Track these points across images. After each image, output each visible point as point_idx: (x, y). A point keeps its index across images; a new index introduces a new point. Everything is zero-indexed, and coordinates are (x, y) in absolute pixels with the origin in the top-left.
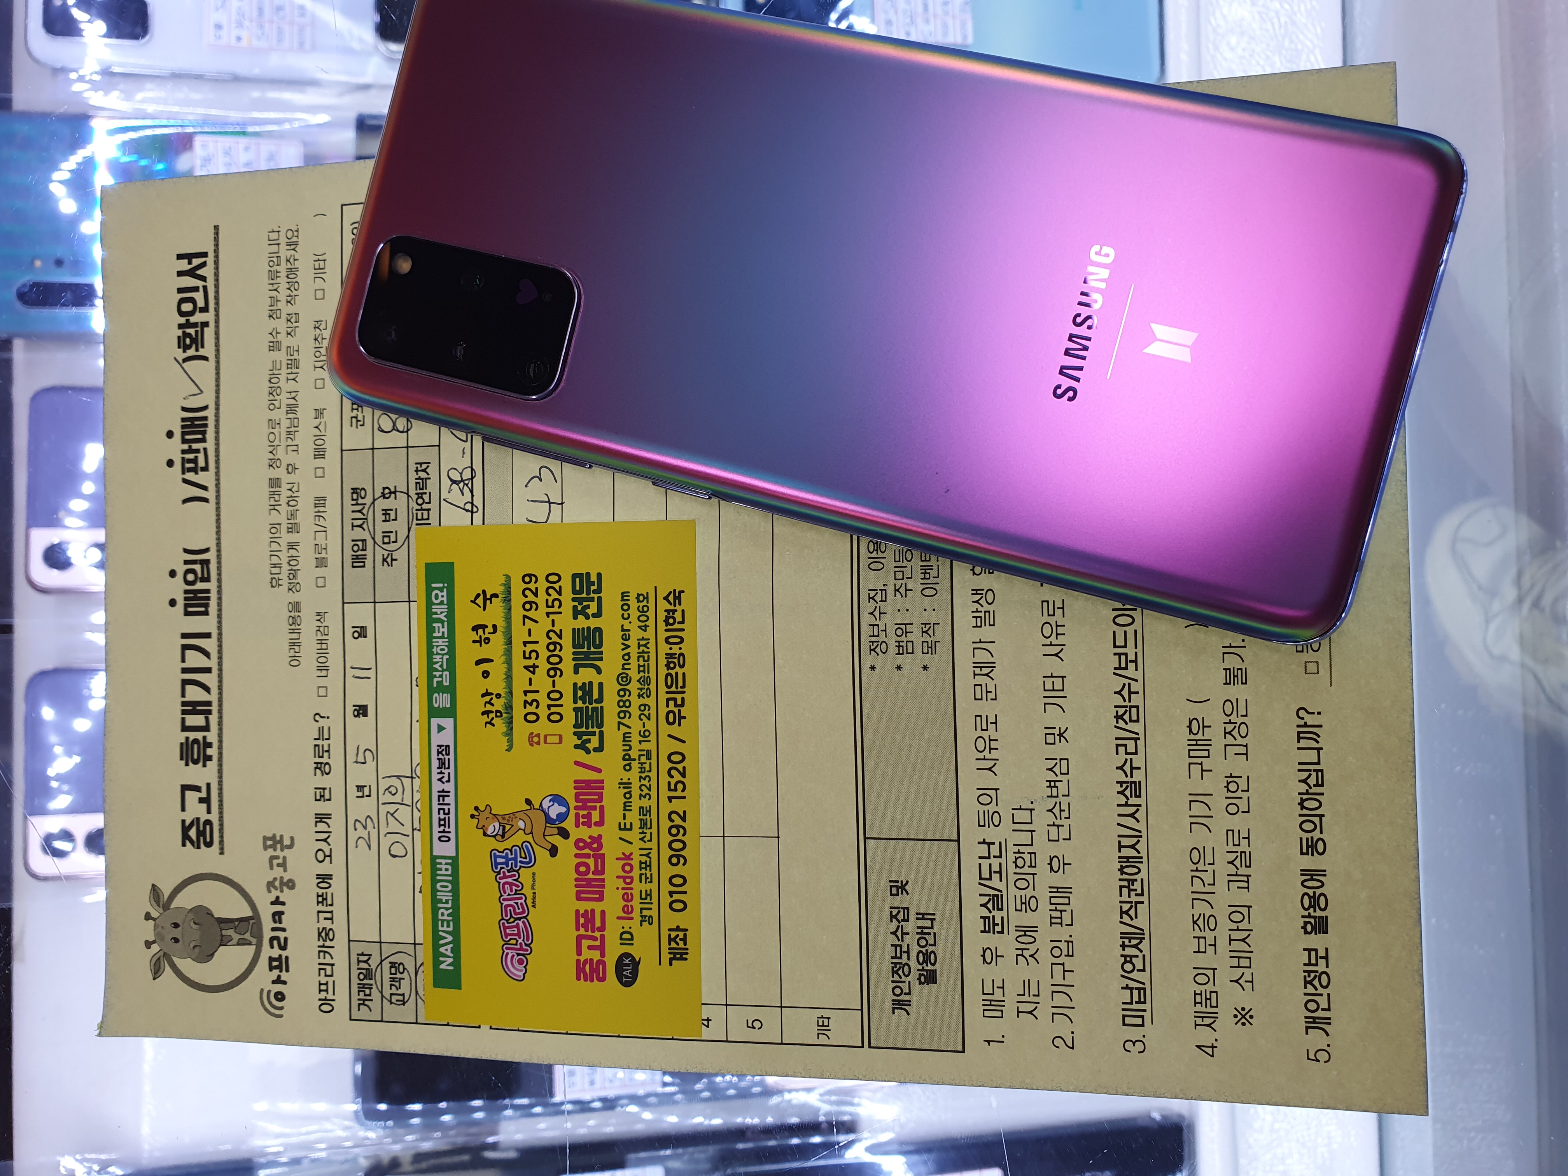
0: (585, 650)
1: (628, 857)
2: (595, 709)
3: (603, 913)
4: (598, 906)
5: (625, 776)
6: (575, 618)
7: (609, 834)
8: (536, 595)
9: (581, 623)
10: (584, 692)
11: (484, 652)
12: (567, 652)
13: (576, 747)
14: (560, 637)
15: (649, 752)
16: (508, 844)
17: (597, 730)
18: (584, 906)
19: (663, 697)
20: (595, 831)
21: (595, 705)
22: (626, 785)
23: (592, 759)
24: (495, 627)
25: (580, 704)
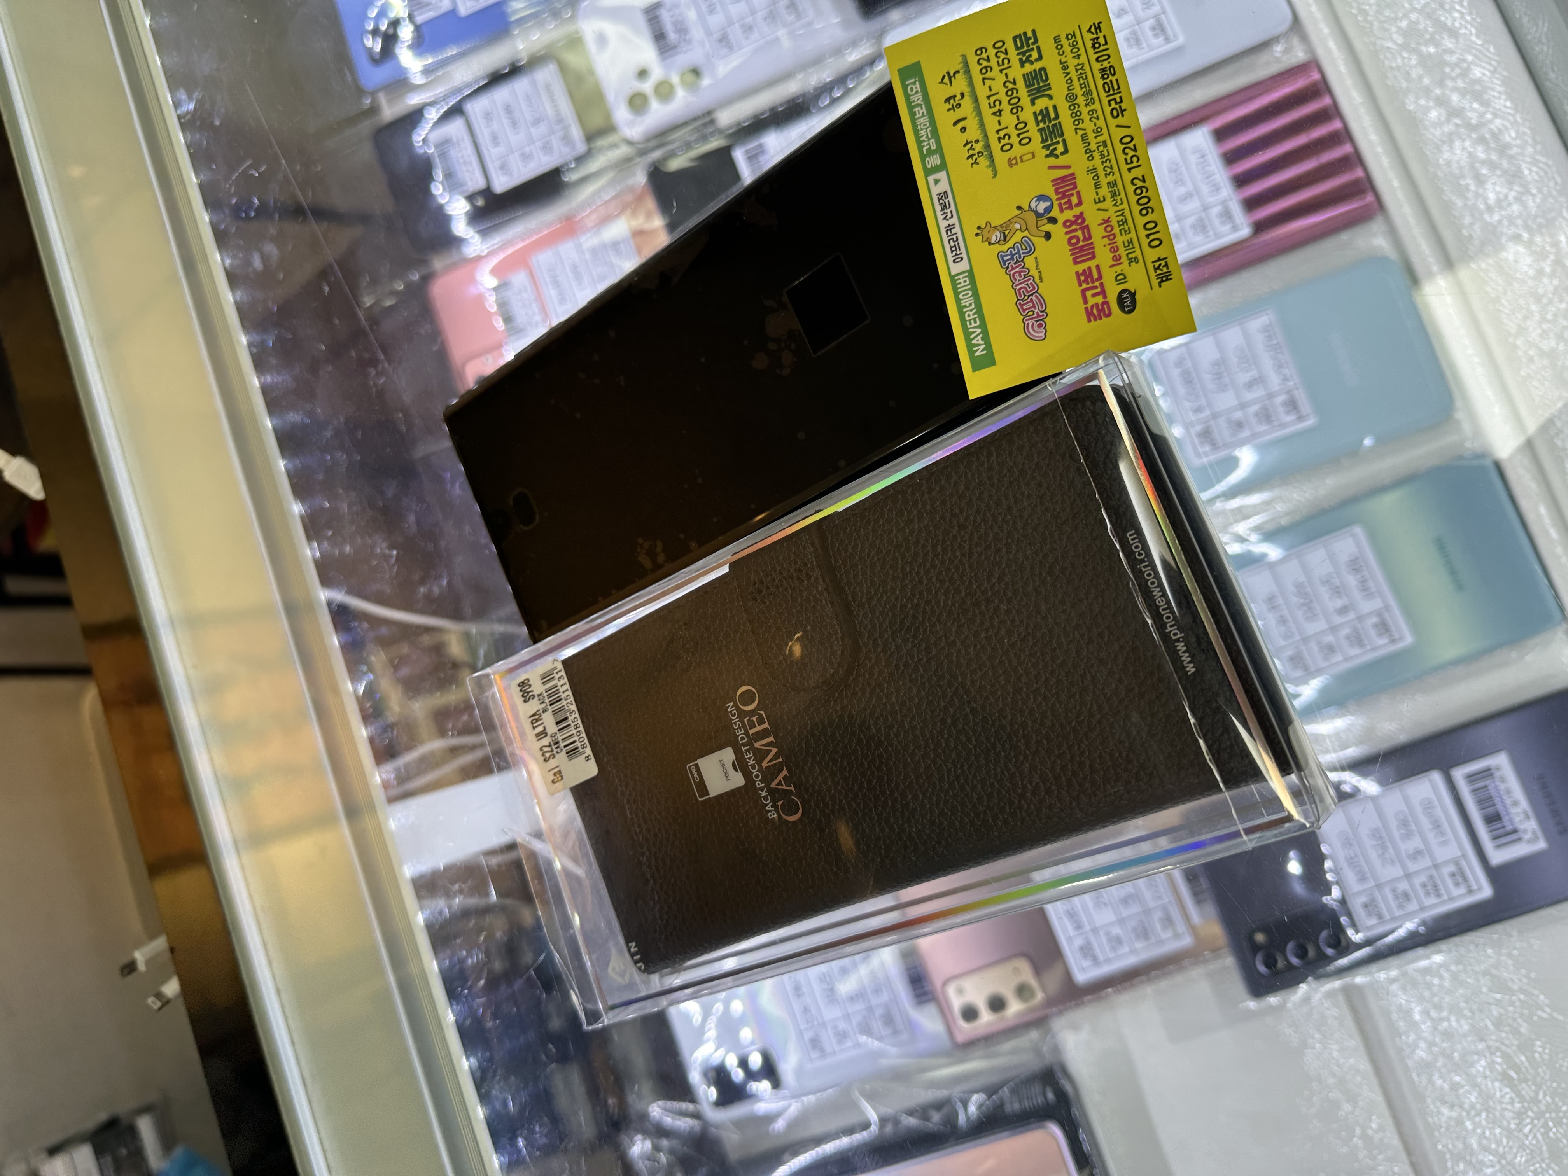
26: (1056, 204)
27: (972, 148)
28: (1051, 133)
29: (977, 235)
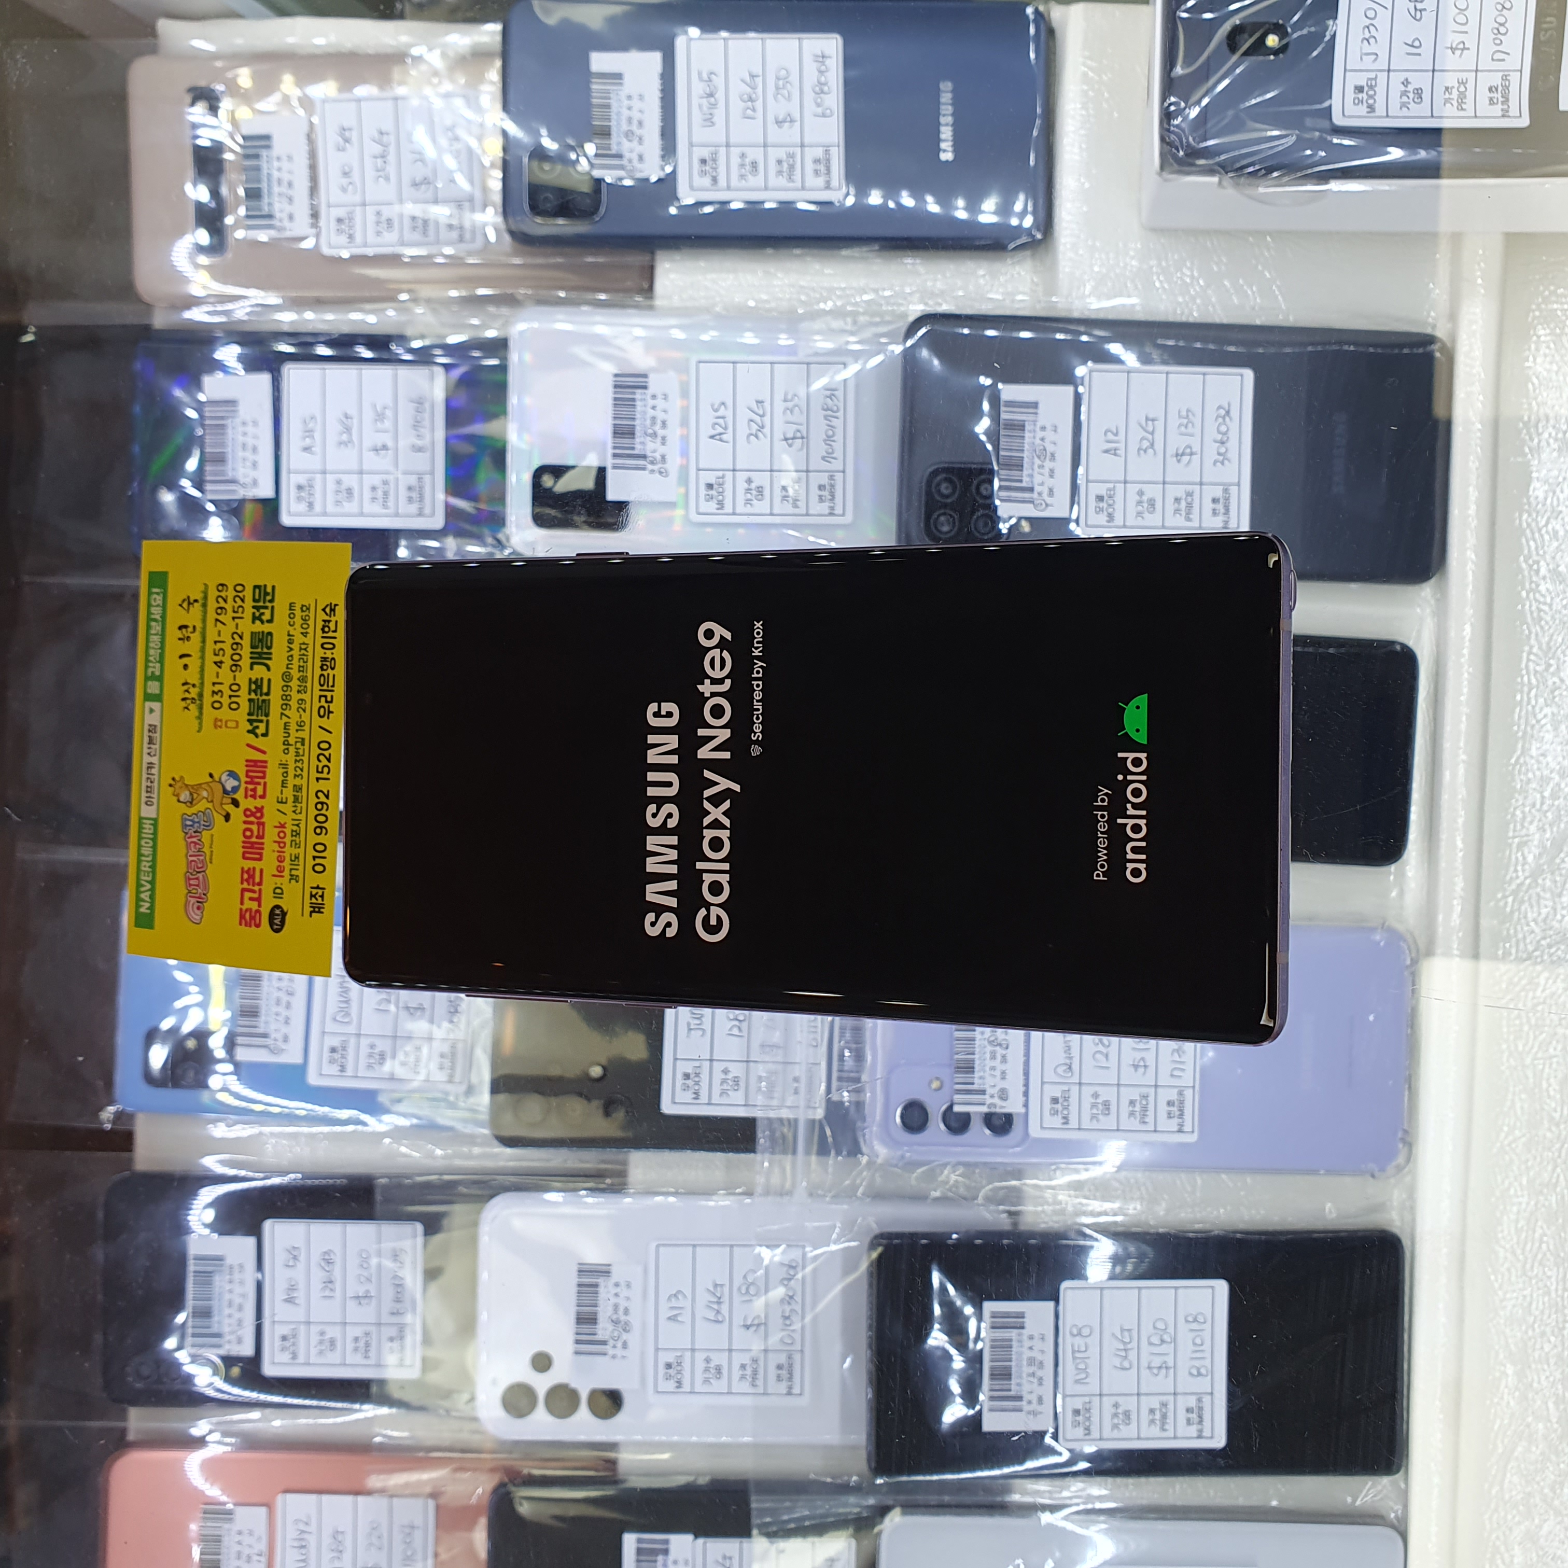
0: (259, 650)
1: (283, 826)
2: (264, 701)
3: (262, 871)
4: (257, 865)
5: (284, 758)
6: (253, 622)
7: (269, 805)
8: (225, 601)
9: (258, 627)
10: (256, 685)
11: (185, 648)
12: (246, 651)
13: (249, 731)
14: (241, 638)
15: (303, 739)
16: (194, 810)
17: (264, 718)
18: (249, 864)
19: (317, 693)
20: (259, 803)
21: (264, 697)
22: (284, 766)
23: (259, 742)
24: (194, 627)
25: (253, 696)
26: (243, 786)
27: (187, 691)
28: (259, 708)
29: (171, 785)
